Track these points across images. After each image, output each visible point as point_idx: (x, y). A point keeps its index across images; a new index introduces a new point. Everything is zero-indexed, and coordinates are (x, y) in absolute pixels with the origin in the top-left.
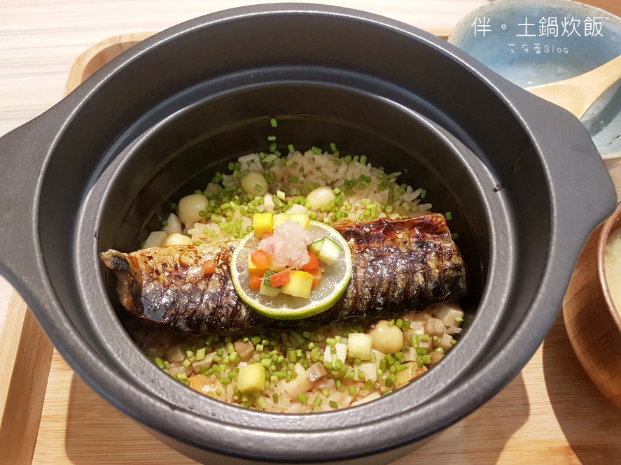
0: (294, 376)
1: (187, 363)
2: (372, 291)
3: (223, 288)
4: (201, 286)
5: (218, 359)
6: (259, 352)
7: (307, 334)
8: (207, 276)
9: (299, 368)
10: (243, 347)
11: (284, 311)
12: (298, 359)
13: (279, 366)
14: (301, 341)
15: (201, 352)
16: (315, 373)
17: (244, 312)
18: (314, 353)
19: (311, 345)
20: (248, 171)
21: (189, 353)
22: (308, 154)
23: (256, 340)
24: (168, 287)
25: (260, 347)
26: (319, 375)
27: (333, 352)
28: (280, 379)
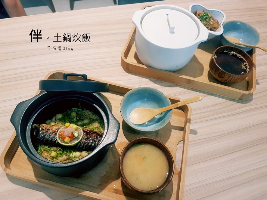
0: (62, 157)
1: (44, 148)
2: (83, 145)
3: (55, 136)
4: (50, 135)
5: (50, 149)
6: (58, 150)
7: (69, 150)
8: (53, 133)
9: (64, 156)
10: (55, 148)
11: (64, 144)
12: (65, 154)
13: (61, 154)
14: (67, 151)
15: (47, 147)
16: (67, 157)
17: (57, 142)
18: (68, 153)
19: (69, 152)
20: (73, 111)
21: (45, 146)
22: (88, 111)
23: (58, 148)
24: (44, 133)
25: (59, 149)
26: (67, 158)
27: (72, 154)
28: (60, 156)
